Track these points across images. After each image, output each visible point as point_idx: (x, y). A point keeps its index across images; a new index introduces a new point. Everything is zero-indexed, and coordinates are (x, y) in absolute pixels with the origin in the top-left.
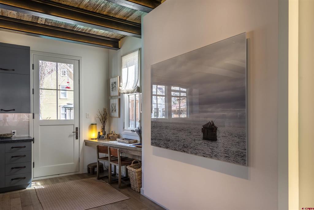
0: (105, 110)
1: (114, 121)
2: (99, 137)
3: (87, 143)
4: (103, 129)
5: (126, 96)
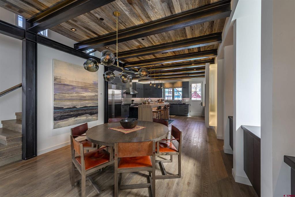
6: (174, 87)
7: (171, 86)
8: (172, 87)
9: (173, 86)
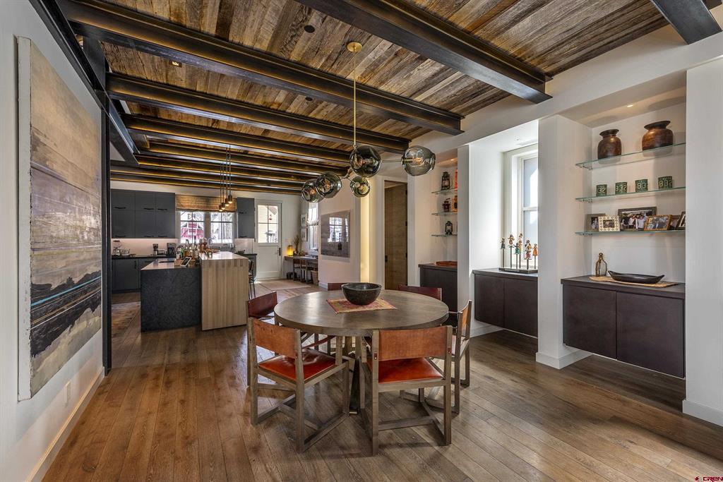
0: (297, 236)
1: (304, 244)
2: (294, 254)
3: (286, 258)
4: (297, 249)
5: (311, 227)
6: (210, 207)
7: (202, 204)
8: (204, 207)
9: (207, 205)
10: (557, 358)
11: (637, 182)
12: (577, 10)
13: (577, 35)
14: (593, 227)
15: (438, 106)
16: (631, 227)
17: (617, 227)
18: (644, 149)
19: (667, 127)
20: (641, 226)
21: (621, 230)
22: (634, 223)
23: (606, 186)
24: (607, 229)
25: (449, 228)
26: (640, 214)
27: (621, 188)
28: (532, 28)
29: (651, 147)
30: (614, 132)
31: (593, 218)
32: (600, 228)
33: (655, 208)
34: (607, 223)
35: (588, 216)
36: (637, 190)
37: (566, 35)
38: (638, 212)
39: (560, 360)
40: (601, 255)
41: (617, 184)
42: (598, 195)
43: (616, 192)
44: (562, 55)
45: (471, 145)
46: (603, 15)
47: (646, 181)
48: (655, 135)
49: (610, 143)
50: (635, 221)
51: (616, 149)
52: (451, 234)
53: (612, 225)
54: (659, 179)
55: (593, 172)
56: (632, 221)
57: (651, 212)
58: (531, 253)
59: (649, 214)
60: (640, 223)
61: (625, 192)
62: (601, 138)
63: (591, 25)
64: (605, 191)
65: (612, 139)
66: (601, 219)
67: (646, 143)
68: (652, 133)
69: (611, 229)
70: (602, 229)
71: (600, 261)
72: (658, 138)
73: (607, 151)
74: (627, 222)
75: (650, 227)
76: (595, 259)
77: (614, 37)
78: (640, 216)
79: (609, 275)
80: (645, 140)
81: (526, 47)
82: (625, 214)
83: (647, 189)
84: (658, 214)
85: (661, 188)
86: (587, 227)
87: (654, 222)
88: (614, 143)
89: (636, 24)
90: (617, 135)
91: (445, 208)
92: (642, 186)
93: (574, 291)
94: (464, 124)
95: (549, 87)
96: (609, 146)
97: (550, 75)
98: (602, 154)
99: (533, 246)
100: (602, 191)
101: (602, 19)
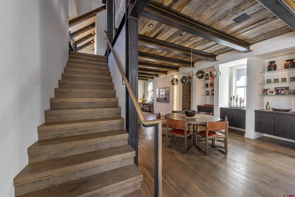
0: (144, 95)
1: (146, 98)
4: (143, 100)
5: (149, 92)
10: (253, 135)
11: (282, 79)
12: (266, 28)
13: (265, 34)
14: (265, 93)
15: (210, 53)
16: (279, 93)
17: (274, 93)
18: (285, 68)
19: (294, 61)
20: (283, 93)
21: (276, 94)
22: (281, 92)
23: (270, 80)
24: (271, 94)
25: (208, 93)
26: (283, 89)
27: (276, 81)
28: (250, 33)
29: (288, 68)
30: (274, 62)
31: (266, 90)
32: (268, 94)
33: (289, 87)
34: (271, 92)
35: (263, 90)
36: (282, 81)
37: (261, 34)
38: (282, 88)
39: (254, 136)
40: (268, 103)
41: (274, 79)
42: (267, 83)
43: (274, 82)
44: (258, 39)
45: (220, 65)
46: (274, 29)
47: (285, 78)
48: (289, 63)
49: (272, 65)
50: (281, 91)
51: (275, 68)
52: (208, 95)
53: (272, 92)
54: (290, 78)
55: (265, 75)
56: (280, 91)
57: (287, 88)
58: (242, 102)
59: (286, 89)
60: (283, 92)
61: (278, 82)
62: (269, 64)
63: (270, 32)
64: (270, 81)
65: (273, 64)
66: (269, 91)
67: (286, 66)
68: (288, 63)
69: (272, 94)
70: (269, 94)
71: (267, 105)
72: (290, 64)
73: (271, 68)
74: (278, 92)
75: (287, 93)
76: (265, 104)
77: (277, 34)
78: (283, 90)
79: (271, 109)
80: (285, 65)
81: (247, 37)
82: (277, 89)
83: (286, 81)
84: (289, 89)
85: (291, 81)
86: (263, 93)
87: (288, 92)
88: (274, 66)
89: (285, 31)
90: (275, 63)
91: (206, 86)
92: (284, 80)
93: (259, 114)
94: (217, 58)
95: (251, 47)
96: (272, 67)
97: (252, 44)
98: (269, 69)
99: (242, 99)
100: (269, 81)
101: (274, 30)
